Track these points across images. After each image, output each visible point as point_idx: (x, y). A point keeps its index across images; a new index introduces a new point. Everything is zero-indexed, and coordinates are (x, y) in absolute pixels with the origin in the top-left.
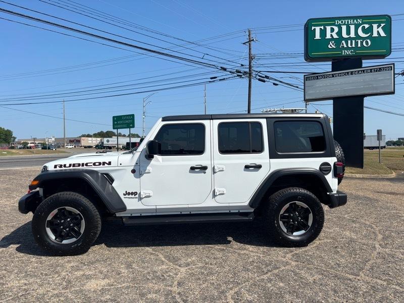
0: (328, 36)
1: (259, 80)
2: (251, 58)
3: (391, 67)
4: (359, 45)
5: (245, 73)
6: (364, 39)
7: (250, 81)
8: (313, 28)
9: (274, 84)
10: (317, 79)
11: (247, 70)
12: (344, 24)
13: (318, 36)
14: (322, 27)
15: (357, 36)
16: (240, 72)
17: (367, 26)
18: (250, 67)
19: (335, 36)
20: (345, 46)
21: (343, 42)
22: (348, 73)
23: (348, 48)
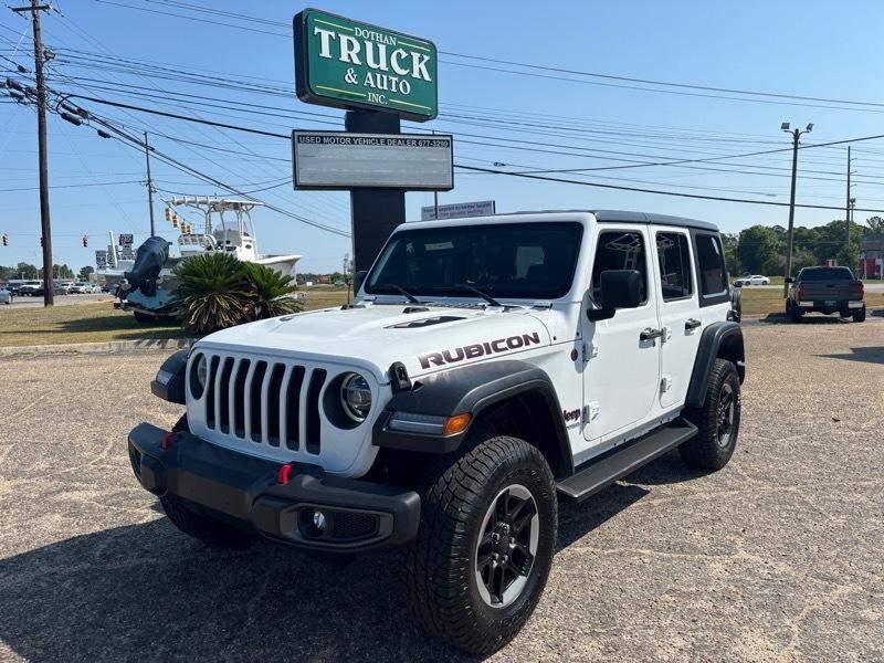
0: (344, 58)
1: (64, 116)
2: (41, 56)
3: (447, 141)
4: (394, 90)
5: (29, 91)
6: (401, 77)
7: (41, 116)
8: (317, 30)
9: (100, 133)
10: (322, 142)
11: (33, 85)
12: (369, 40)
13: (326, 52)
14: (333, 34)
15: (391, 72)
16: (19, 88)
17: (404, 55)
18: (40, 79)
19: (356, 61)
20: (373, 85)
21: (369, 75)
22: (379, 139)
23: (376, 90)
